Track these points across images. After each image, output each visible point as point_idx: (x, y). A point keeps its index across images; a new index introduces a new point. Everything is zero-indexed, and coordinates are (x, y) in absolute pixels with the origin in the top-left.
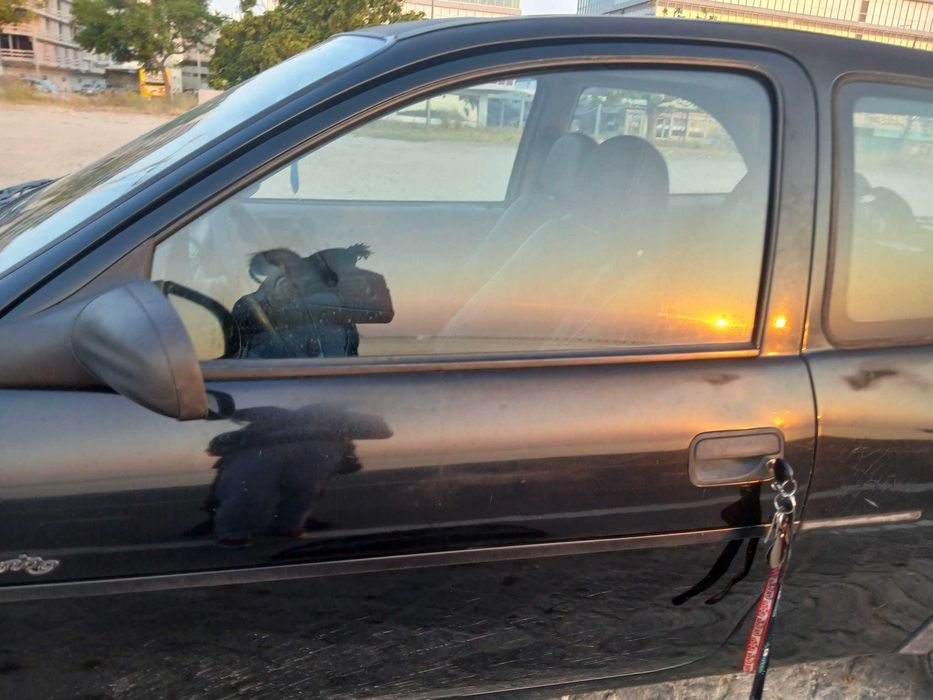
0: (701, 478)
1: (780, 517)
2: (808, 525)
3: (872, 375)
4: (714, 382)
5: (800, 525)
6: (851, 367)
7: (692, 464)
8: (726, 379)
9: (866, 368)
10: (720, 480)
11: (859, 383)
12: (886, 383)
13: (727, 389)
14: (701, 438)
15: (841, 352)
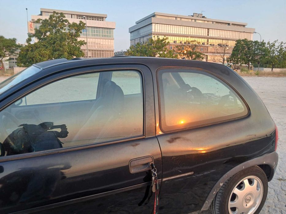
0: (133, 171)
1: (153, 178)
2: (164, 180)
3: (174, 139)
4: (133, 146)
5: (162, 180)
6: (169, 138)
7: (130, 168)
8: (137, 145)
9: (173, 138)
10: (138, 171)
11: (171, 141)
12: (177, 140)
13: (137, 147)
14: (131, 161)
15: (165, 134)
